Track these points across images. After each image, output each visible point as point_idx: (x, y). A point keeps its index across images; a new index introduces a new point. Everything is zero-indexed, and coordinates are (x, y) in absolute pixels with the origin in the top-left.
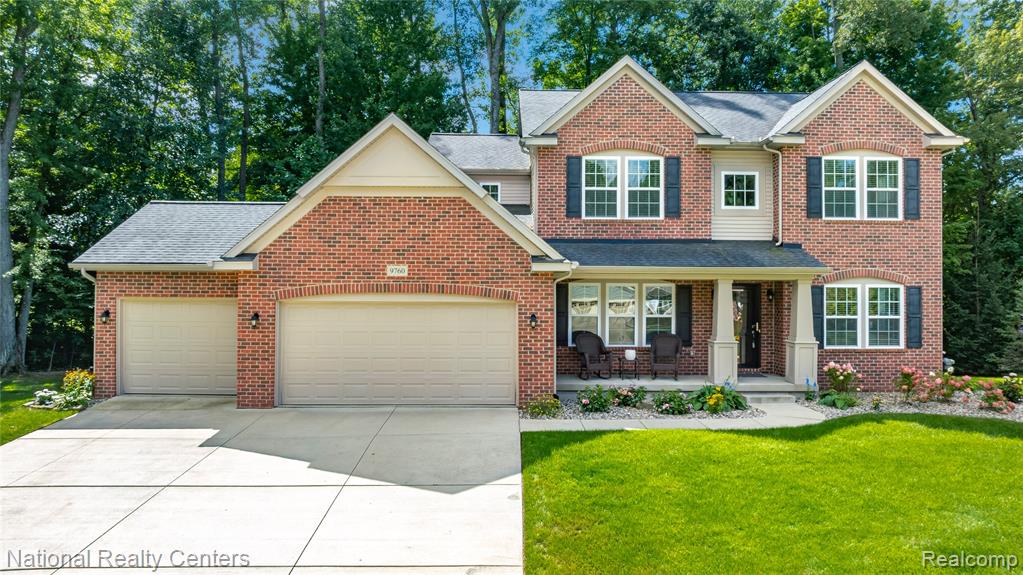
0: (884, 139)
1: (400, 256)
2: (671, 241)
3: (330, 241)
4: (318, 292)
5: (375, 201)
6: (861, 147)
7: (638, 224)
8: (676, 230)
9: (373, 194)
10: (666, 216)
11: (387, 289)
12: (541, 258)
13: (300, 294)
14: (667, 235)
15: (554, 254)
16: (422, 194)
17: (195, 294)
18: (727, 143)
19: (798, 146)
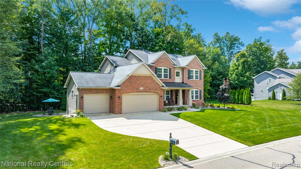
0: (197, 67)
1: (142, 86)
2: (168, 83)
3: (131, 83)
4: (129, 92)
5: (138, 76)
6: (195, 68)
7: (165, 80)
8: (170, 81)
9: (138, 75)
10: (169, 78)
11: (140, 92)
12: (163, 86)
13: (126, 93)
14: (169, 82)
15: (165, 86)
16: (145, 75)
17: (100, 93)
18: (178, 67)
19: (187, 68)
